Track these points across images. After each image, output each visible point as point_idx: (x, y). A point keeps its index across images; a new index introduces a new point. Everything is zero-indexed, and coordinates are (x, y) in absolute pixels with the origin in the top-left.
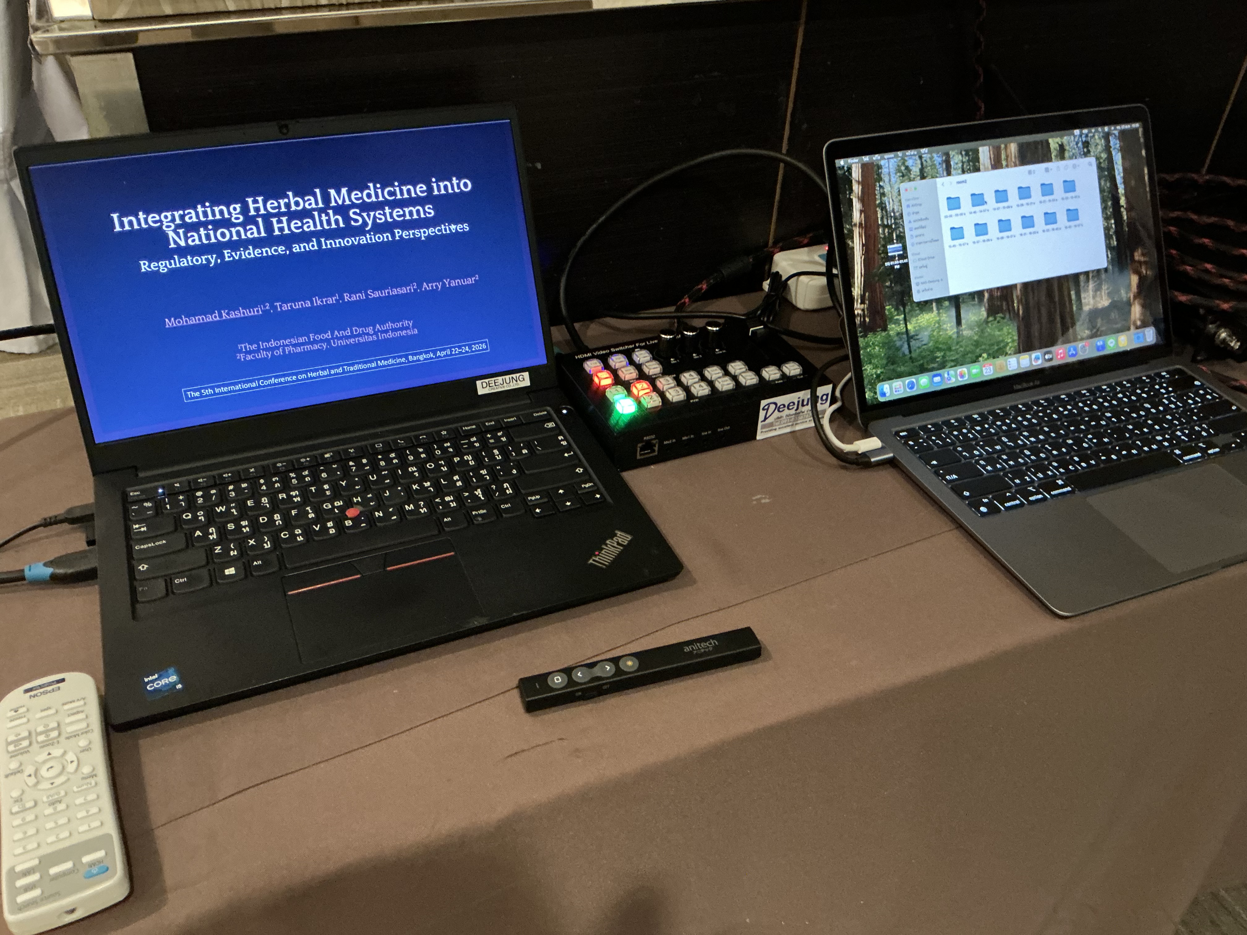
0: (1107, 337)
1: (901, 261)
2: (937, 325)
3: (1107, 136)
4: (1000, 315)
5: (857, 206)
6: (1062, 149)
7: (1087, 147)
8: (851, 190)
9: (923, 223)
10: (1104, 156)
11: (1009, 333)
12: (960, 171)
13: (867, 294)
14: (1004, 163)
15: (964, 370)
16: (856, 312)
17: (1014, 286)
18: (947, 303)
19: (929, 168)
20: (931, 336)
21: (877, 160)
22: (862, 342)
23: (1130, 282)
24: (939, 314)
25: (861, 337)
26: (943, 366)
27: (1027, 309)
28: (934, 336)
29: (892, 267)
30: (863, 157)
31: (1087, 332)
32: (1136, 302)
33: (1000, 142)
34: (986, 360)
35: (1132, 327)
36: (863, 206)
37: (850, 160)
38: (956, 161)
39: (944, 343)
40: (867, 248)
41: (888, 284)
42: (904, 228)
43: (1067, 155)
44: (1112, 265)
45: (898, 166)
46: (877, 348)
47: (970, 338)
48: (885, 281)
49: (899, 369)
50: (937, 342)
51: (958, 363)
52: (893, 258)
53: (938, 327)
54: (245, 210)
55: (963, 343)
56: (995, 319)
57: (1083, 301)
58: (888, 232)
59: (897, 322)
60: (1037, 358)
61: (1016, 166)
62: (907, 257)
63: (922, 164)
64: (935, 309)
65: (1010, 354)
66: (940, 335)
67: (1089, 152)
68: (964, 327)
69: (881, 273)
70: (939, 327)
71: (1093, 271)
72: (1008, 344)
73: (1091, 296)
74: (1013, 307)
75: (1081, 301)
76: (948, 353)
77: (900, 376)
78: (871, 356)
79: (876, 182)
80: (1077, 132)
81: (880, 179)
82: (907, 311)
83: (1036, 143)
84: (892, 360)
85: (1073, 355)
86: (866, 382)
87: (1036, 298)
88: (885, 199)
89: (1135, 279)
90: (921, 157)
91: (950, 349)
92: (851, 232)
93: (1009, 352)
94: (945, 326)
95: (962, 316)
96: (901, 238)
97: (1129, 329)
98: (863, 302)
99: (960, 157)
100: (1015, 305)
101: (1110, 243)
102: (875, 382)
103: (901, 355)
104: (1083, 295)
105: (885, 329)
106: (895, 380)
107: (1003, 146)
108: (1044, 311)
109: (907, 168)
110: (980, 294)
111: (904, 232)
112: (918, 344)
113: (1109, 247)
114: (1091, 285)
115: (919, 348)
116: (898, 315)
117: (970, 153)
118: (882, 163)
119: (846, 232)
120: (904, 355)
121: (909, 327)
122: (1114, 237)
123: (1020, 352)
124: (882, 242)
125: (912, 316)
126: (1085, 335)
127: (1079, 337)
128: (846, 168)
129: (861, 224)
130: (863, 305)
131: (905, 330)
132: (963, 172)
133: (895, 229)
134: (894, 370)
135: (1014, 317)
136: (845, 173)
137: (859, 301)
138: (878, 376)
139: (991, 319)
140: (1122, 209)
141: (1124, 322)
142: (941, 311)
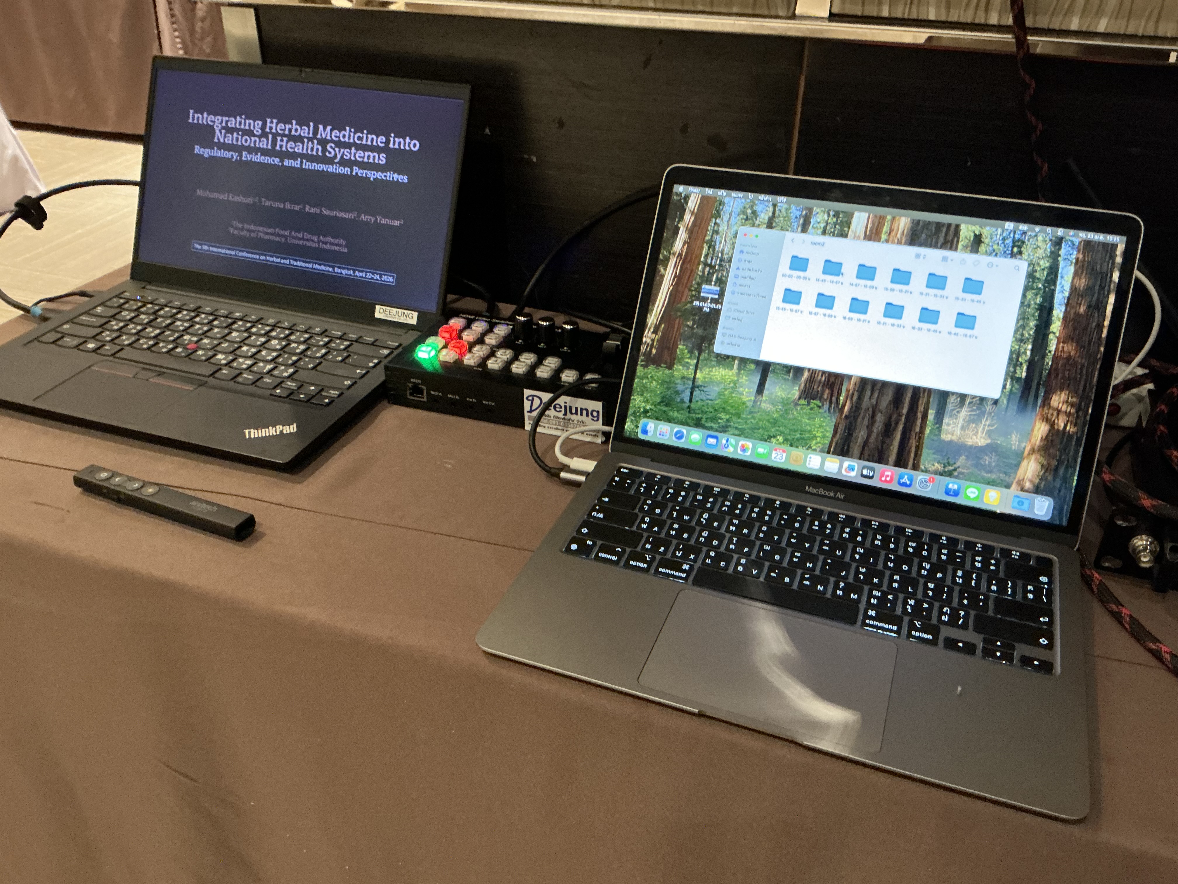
0: (969, 483)
1: (713, 306)
2: (732, 385)
3: (1058, 242)
4: (818, 402)
5: (682, 235)
6: (978, 240)
7: (1019, 247)
8: (681, 218)
9: (753, 274)
10: (1045, 264)
11: (821, 426)
12: (820, 231)
13: (663, 326)
14: (884, 237)
15: (749, 444)
16: (644, 340)
17: (850, 377)
18: (753, 366)
19: (782, 219)
20: (720, 394)
21: (722, 196)
22: (640, 370)
23: (1032, 430)
24: (738, 374)
25: (642, 365)
26: (724, 429)
27: (856, 409)
28: (724, 395)
29: (701, 308)
30: (707, 189)
31: (938, 466)
32: (1033, 457)
33: (888, 213)
34: (780, 444)
35: (1014, 486)
36: (689, 238)
37: (691, 189)
38: (819, 220)
39: (732, 407)
40: (679, 280)
41: (690, 323)
42: (728, 273)
43: (983, 248)
44: (1008, 400)
45: (745, 208)
46: (654, 383)
47: (768, 413)
48: (688, 320)
49: (671, 413)
50: (725, 402)
51: (742, 433)
52: (705, 299)
53: (732, 388)
54: (263, 127)
55: (757, 416)
56: (809, 404)
57: (944, 427)
58: (709, 272)
59: (687, 366)
60: (850, 468)
61: (899, 243)
62: (721, 303)
63: (774, 213)
64: (736, 366)
65: (815, 450)
66: (732, 397)
67: (1020, 253)
68: (764, 398)
69: (686, 310)
70: (734, 388)
71: (974, 397)
72: (815, 437)
73: (960, 425)
74: (838, 399)
75: (941, 426)
76: (734, 419)
77: (669, 420)
78: (645, 389)
79: (712, 217)
80: (1009, 225)
81: (718, 215)
82: (701, 357)
83: (939, 225)
84: (667, 401)
85: (904, 485)
86: (630, 411)
87: (874, 401)
88: (717, 238)
89: (1041, 429)
90: (775, 206)
91: (738, 415)
92: (667, 259)
93: (814, 447)
94: (741, 389)
95: (767, 386)
96: (722, 282)
97: (1008, 486)
98: (655, 332)
99: (826, 217)
100: (841, 398)
101: (1015, 372)
102: (640, 416)
103: (679, 400)
104: (946, 420)
105: (670, 367)
106: (662, 422)
107: (889, 217)
108: (880, 418)
109: (754, 213)
110: (798, 371)
111: (727, 278)
112: (703, 396)
113: (1011, 376)
114: (964, 412)
115: (702, 400)
116: (690, 358)
117: (841, 216)
118: (726, 200)
119: (661, 257)
120: (682, 401)
121: (698, 375)
122: (1025, 367)
123: (829, 452)
124: (698, 280)
125: (706, 365)
126: (932, 468)
127: (922, 467)
128: (683, 195)
129: (680, 255)
130: (654, 335)
131: (692, 377)
132: (824, 233)
133: (719, 271)
134: (665, 412)
135: (834, 411)
136: (681, 199)
137: (652, 330)
138: (646, 412)
139: (802, 402)
140: (1051, 336)
141: (1002, 476)
142: (742, 372)
